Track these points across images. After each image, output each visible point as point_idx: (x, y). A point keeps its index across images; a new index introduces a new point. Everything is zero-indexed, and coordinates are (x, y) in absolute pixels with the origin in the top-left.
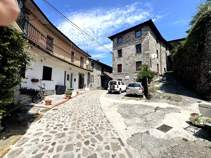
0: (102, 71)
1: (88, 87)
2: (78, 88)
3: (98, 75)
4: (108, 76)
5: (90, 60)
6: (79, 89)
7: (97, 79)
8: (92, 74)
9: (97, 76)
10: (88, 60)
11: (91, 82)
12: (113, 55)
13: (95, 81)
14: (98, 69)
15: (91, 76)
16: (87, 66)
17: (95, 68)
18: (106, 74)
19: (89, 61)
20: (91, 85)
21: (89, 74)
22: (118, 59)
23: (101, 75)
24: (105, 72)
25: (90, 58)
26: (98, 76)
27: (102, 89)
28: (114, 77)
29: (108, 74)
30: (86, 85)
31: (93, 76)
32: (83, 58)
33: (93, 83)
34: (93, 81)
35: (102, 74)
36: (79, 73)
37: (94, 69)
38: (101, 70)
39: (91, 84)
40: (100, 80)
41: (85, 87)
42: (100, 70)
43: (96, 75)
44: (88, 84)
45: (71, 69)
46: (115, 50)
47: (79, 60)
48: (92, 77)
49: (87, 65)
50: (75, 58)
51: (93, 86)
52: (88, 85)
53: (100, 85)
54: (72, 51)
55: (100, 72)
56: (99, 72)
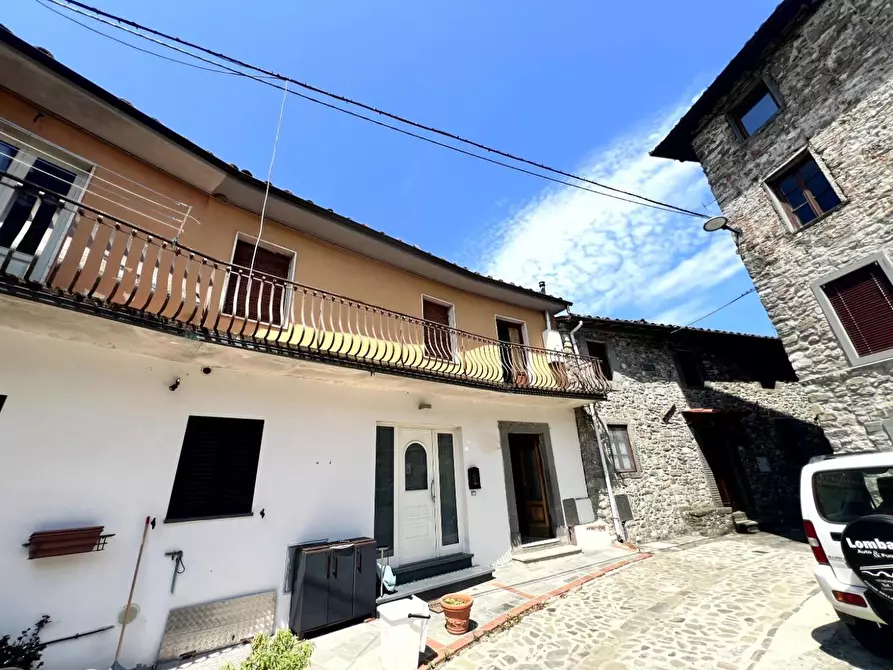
0: (691, 382)
1: (600, 522)
2: (514, 543)
3: (665, 411)
4: (755, 407)
5: (565, 325)
6: (521, 547)
7: (659, 448)
8: (604, 414)
9: (659, 423)
10: (555, 327)
11: (618, 477)
12: (738, 233)
13: (647, 462)
14: (647, 372)
15: (599, 432)
16: (553, 365)
17: (621, 370)
18: (729, 396)
19: (561, 333)
20: (622, 503)
21: (583, 419)
22: (799, 243)
23: (686, 414)
24: (713, 385)
25: (564, 313)
26: (666, 419)
27: (742, 529)
28: (828, 409)
29: (750, 392)
30: (584, 508)
31: (624, 427)
32: (518, 327)
33: (631, 487)
34: (627, 464)
35: (690, 399)
36: (502, 425)
37: (616, 375)
38: (675, 374)
39: (621, 491)
40: (698, 453)
41: (574, 520)
42: (670, 378)
43: (640, 414)
44: (594, 493)
45: (429, 406)
46: (739, 194)
47: (487, 341)
48: (619, 434)
49: (554, 359)
50: (462, 333)
51: (639, 509)
52: (596, 507)
53: (704, 492)
54: (425, 301)
55: (671, 394)
56: (661, 390)
